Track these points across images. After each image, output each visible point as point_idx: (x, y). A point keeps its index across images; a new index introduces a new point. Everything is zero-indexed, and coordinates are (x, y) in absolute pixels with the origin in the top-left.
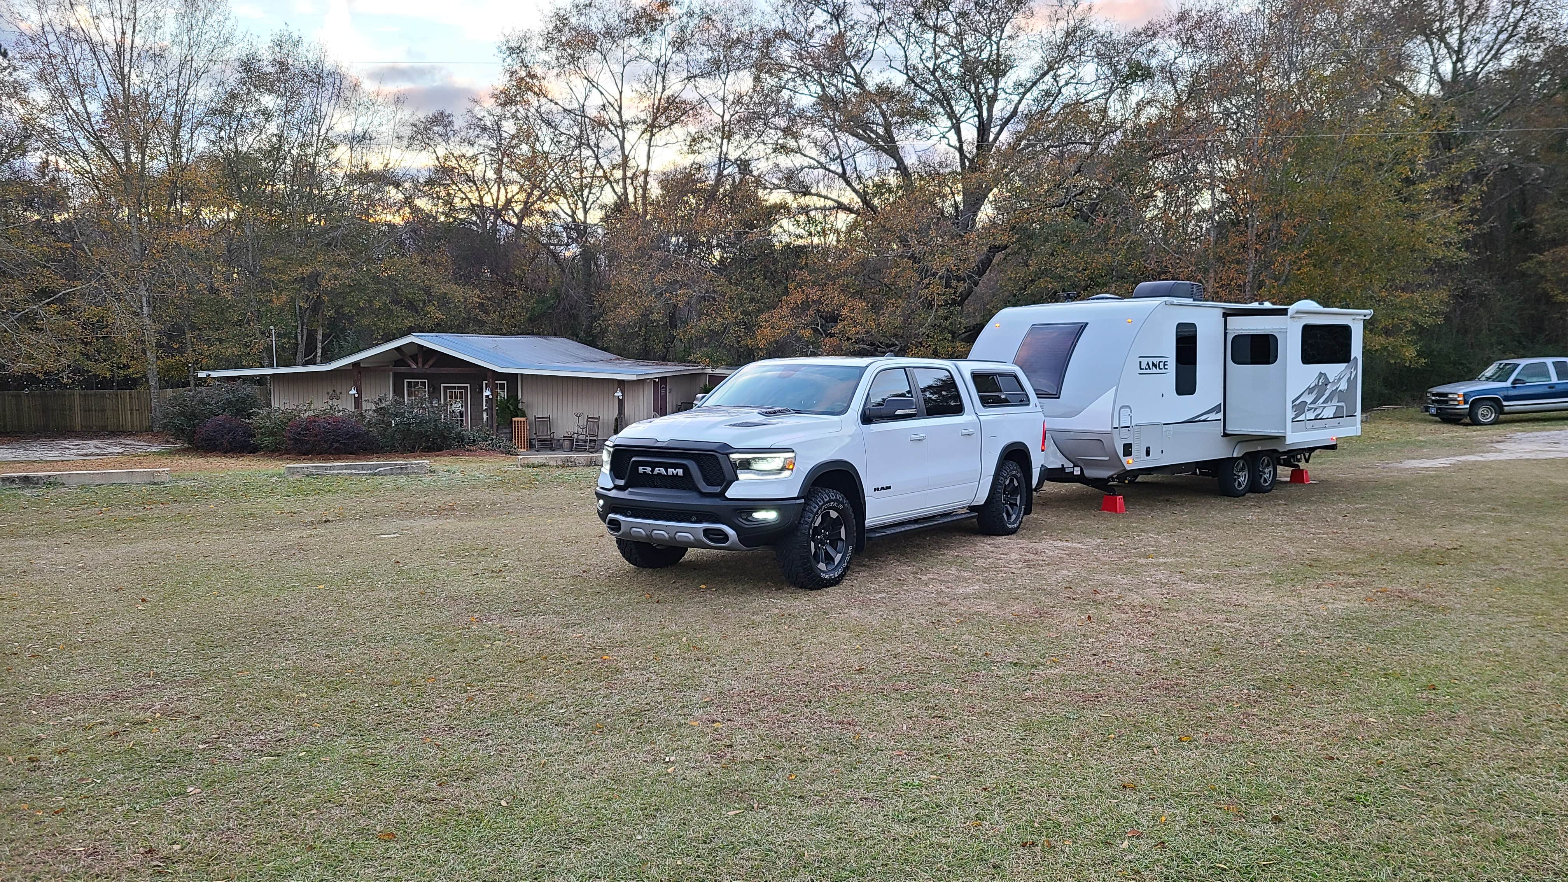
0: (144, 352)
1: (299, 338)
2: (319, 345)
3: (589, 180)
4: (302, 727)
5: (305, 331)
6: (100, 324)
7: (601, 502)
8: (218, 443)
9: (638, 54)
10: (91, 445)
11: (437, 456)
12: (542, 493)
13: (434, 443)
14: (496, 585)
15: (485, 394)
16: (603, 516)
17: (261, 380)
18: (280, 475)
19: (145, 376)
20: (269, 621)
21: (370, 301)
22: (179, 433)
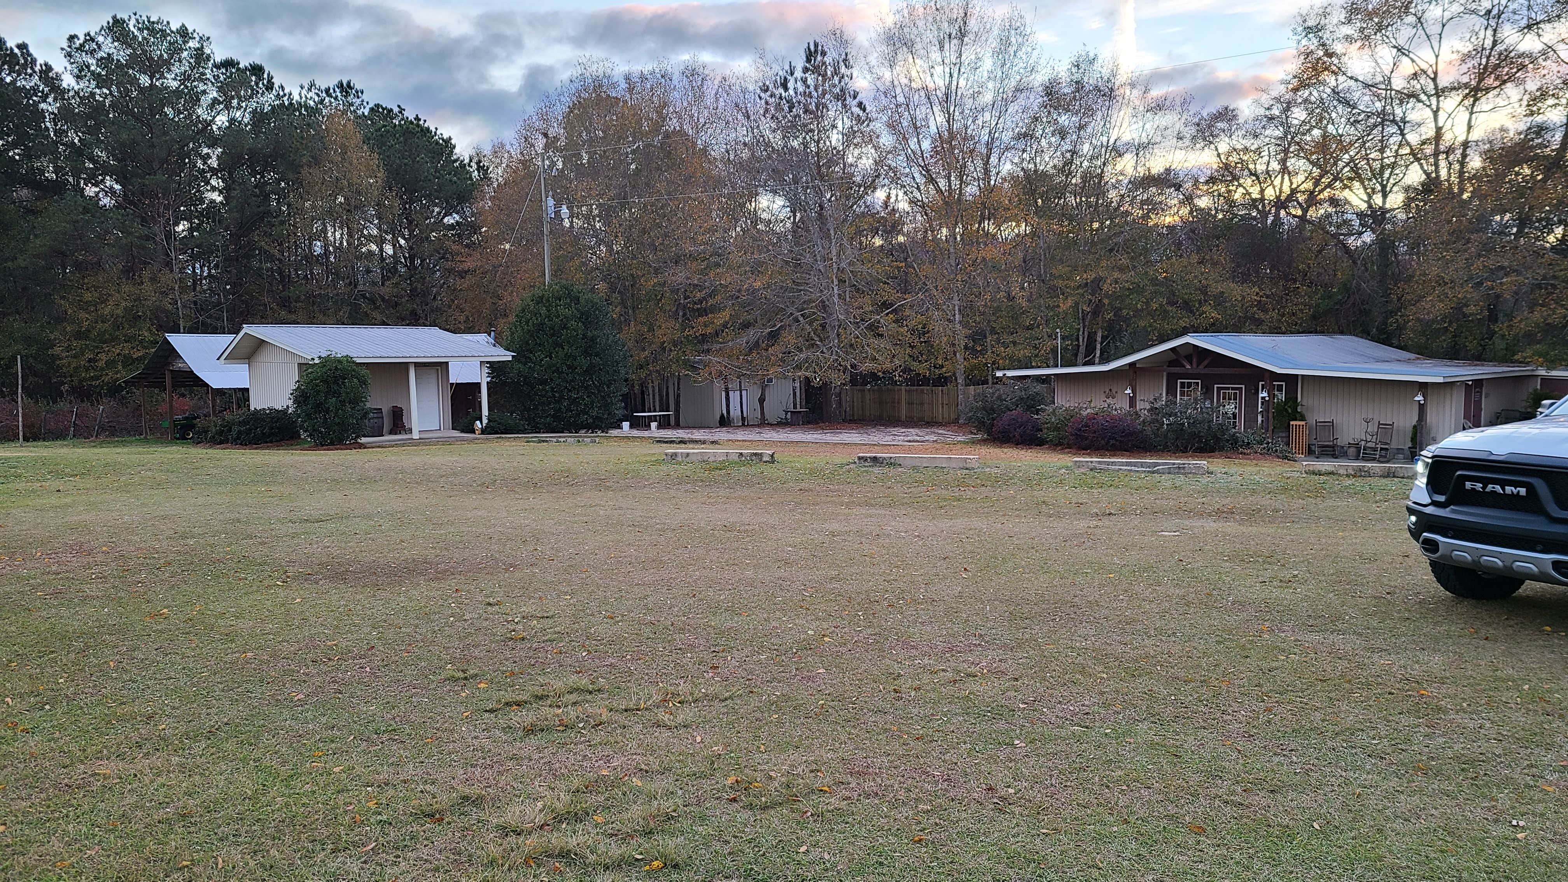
0: (955, 353)
1: (1081, 340)
2: (1098, 346)
3: (1392, 160)
4: (1105, 705)
5: (1086, 333)
6: (923, 331)
7: (1413, 519)
8: (1011, 436)
9: (1462, 9)
10: (913, 433)
11: (1209, 457)
12: (1329, 503)
13: (1206, 443)
14: (1286, 595)
15: (1261, 395)
16: (1415, 533)
17: (1044, 380)
18: (1067, 468)
19: (954, 374)
20: (1068, 602)
21: (1147, 303)
22: (980, 425)
